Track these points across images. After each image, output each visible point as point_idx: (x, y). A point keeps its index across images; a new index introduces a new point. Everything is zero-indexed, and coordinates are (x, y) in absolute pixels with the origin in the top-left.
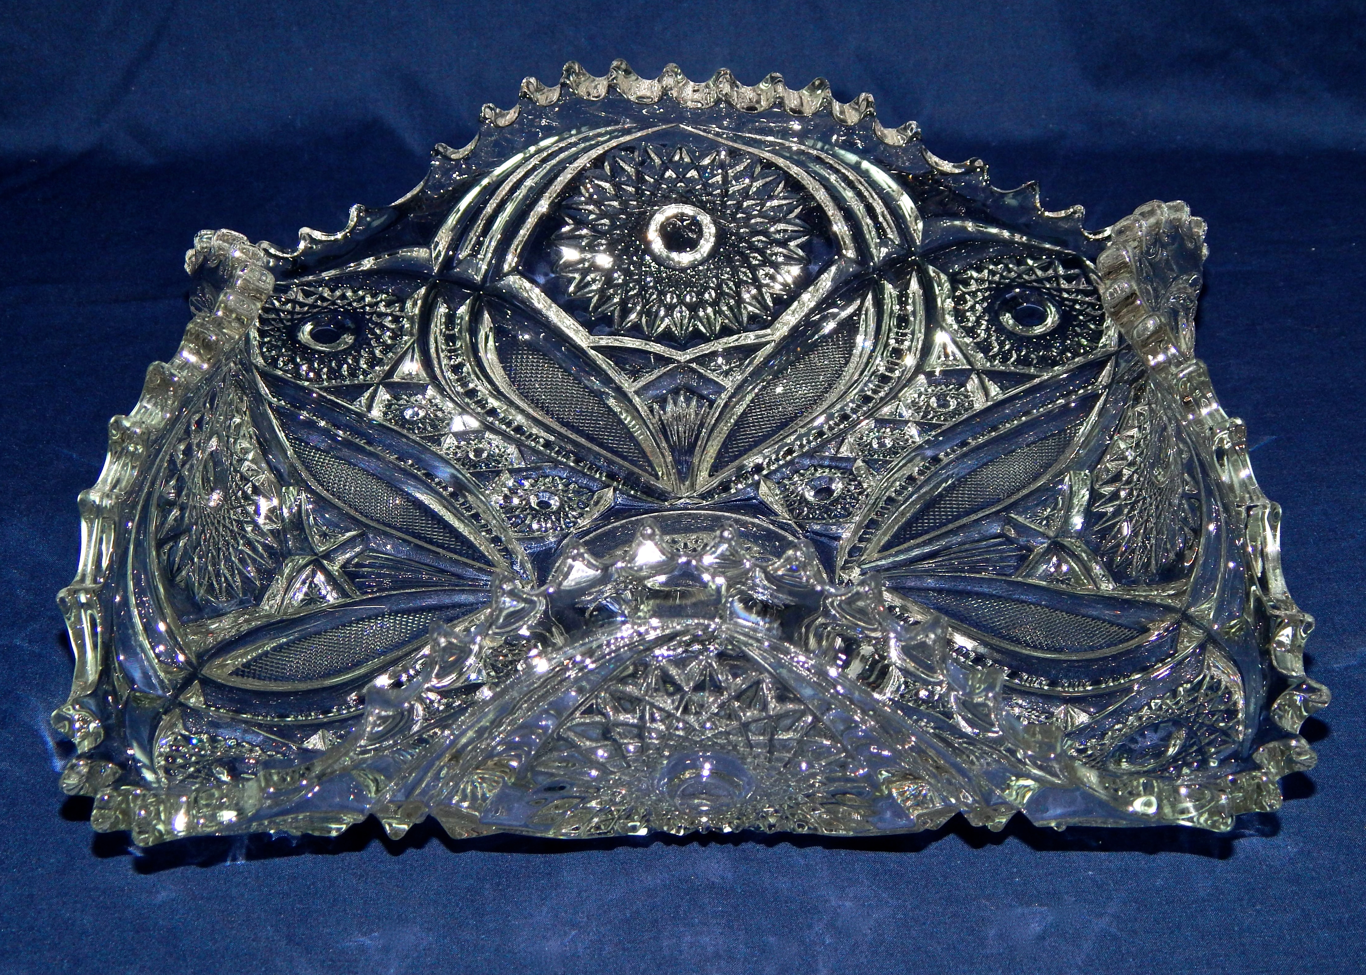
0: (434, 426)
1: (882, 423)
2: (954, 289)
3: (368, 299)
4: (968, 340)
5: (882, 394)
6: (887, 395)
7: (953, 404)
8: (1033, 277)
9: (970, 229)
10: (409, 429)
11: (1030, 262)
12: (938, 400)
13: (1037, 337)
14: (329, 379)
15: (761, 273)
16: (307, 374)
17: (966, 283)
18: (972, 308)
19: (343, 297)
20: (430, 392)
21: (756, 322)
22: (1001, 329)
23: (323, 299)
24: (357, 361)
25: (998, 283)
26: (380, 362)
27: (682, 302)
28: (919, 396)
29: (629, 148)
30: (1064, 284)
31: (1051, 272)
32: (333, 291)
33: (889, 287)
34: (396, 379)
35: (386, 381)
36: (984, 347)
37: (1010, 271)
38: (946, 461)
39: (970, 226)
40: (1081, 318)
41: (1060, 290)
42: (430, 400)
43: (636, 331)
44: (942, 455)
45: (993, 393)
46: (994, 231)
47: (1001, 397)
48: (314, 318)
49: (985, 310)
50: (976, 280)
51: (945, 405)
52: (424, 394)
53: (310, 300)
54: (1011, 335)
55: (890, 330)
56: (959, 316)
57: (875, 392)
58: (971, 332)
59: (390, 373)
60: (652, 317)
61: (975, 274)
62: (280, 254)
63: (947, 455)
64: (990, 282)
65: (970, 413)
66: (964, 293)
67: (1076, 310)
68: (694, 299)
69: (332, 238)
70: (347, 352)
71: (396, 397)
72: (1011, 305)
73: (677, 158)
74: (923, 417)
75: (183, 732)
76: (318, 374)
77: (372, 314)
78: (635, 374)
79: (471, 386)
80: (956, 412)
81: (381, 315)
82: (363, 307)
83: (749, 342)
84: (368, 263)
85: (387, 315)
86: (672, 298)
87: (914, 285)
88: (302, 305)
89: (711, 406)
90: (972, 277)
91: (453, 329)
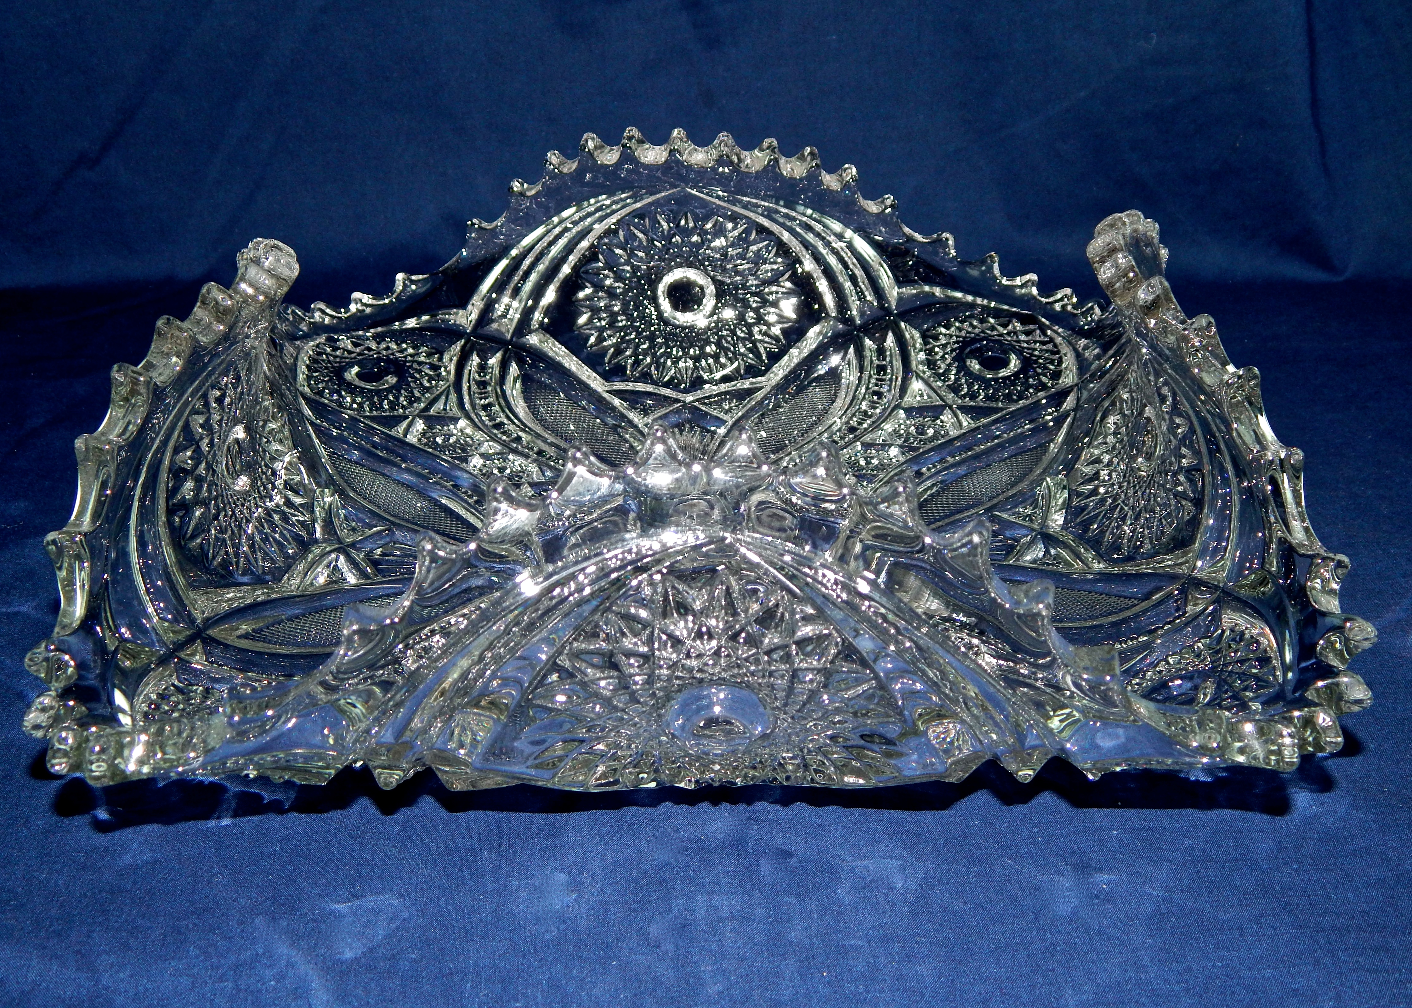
0: (464, 450)
1: (866, 446)
2: (926, 343)
3: (411, 351)
4: (939, 384)
5: (865, 426)
6: (870, 426)
7: (931, 432)
8: (995, 333)
9: (937, 294)
10: (440, 451)
11: (992, 321)
12: (917, 428)
13: (1003, 378)
14: (371, 410)
15: (756, 329)
16: (351, 405)
17: (936, 338)
18: (943, 357)
19: (388, 348)
20: (462, 423)
21: (752, 371)
22: (969, 373)
23: (369, 349)
24: (397, 398)
25: (964, 338)
26: (418, 400)
27: (686, 354)
28: (900, 426)
29: (640, 214)
30: (1023, 337)
31: (1010, 327)
32: (379, 343)
33: (868, 342)
34: (432, 412)
35: (423, 414)
36: (955, 389)
37: (974, 327)
38: (928, 474)
39: (937, 291)
40: (1041, 361)
41: (1019, 342)
42: (461, 431)
43: (645, 377)
44: (924, 470)
45: (965, 424)
46: (959, 295)
47: (973, 425)
48: (359, 363)
49: (954, 359)
50: (945, 335)
51: (923, 433)
52: (455, 425)
53: (358, 350)
54: (978, 378)
55: (870, 377)
56: (931, 364)
57: (860, 424)
58: (943, 376)
59: (427, 409)
60: (661, 367)
61: (943, 330)
62: (334, 314)
63: (929, 469)
64: (957, 337)
65: (947, 438)
66: (935, 346)
67: (1035, 356)
68: (697, 352)
69: (381, 302)
70: (389, 390)
71: (430, 427)
72: (978, 354)
73: (683, 222)
74: (905, 441)
75: (176, 683)
76: (361, 405)
77: (413, 362)
78: (645, 412)
79: (498, 420)
80: (934, 438)
81: (420, 363)
82: (405, 357)
83: (745, 387)
84: (411, 323)
85: (426, 363)
86: (678, 352)
87: (890, 341)
88: (350, 352)
89: (713, 438)
90: (941, 334)
91: (485, 376)
